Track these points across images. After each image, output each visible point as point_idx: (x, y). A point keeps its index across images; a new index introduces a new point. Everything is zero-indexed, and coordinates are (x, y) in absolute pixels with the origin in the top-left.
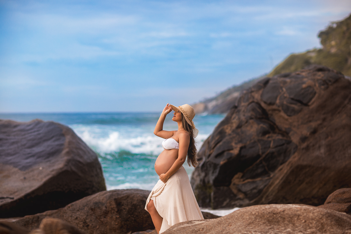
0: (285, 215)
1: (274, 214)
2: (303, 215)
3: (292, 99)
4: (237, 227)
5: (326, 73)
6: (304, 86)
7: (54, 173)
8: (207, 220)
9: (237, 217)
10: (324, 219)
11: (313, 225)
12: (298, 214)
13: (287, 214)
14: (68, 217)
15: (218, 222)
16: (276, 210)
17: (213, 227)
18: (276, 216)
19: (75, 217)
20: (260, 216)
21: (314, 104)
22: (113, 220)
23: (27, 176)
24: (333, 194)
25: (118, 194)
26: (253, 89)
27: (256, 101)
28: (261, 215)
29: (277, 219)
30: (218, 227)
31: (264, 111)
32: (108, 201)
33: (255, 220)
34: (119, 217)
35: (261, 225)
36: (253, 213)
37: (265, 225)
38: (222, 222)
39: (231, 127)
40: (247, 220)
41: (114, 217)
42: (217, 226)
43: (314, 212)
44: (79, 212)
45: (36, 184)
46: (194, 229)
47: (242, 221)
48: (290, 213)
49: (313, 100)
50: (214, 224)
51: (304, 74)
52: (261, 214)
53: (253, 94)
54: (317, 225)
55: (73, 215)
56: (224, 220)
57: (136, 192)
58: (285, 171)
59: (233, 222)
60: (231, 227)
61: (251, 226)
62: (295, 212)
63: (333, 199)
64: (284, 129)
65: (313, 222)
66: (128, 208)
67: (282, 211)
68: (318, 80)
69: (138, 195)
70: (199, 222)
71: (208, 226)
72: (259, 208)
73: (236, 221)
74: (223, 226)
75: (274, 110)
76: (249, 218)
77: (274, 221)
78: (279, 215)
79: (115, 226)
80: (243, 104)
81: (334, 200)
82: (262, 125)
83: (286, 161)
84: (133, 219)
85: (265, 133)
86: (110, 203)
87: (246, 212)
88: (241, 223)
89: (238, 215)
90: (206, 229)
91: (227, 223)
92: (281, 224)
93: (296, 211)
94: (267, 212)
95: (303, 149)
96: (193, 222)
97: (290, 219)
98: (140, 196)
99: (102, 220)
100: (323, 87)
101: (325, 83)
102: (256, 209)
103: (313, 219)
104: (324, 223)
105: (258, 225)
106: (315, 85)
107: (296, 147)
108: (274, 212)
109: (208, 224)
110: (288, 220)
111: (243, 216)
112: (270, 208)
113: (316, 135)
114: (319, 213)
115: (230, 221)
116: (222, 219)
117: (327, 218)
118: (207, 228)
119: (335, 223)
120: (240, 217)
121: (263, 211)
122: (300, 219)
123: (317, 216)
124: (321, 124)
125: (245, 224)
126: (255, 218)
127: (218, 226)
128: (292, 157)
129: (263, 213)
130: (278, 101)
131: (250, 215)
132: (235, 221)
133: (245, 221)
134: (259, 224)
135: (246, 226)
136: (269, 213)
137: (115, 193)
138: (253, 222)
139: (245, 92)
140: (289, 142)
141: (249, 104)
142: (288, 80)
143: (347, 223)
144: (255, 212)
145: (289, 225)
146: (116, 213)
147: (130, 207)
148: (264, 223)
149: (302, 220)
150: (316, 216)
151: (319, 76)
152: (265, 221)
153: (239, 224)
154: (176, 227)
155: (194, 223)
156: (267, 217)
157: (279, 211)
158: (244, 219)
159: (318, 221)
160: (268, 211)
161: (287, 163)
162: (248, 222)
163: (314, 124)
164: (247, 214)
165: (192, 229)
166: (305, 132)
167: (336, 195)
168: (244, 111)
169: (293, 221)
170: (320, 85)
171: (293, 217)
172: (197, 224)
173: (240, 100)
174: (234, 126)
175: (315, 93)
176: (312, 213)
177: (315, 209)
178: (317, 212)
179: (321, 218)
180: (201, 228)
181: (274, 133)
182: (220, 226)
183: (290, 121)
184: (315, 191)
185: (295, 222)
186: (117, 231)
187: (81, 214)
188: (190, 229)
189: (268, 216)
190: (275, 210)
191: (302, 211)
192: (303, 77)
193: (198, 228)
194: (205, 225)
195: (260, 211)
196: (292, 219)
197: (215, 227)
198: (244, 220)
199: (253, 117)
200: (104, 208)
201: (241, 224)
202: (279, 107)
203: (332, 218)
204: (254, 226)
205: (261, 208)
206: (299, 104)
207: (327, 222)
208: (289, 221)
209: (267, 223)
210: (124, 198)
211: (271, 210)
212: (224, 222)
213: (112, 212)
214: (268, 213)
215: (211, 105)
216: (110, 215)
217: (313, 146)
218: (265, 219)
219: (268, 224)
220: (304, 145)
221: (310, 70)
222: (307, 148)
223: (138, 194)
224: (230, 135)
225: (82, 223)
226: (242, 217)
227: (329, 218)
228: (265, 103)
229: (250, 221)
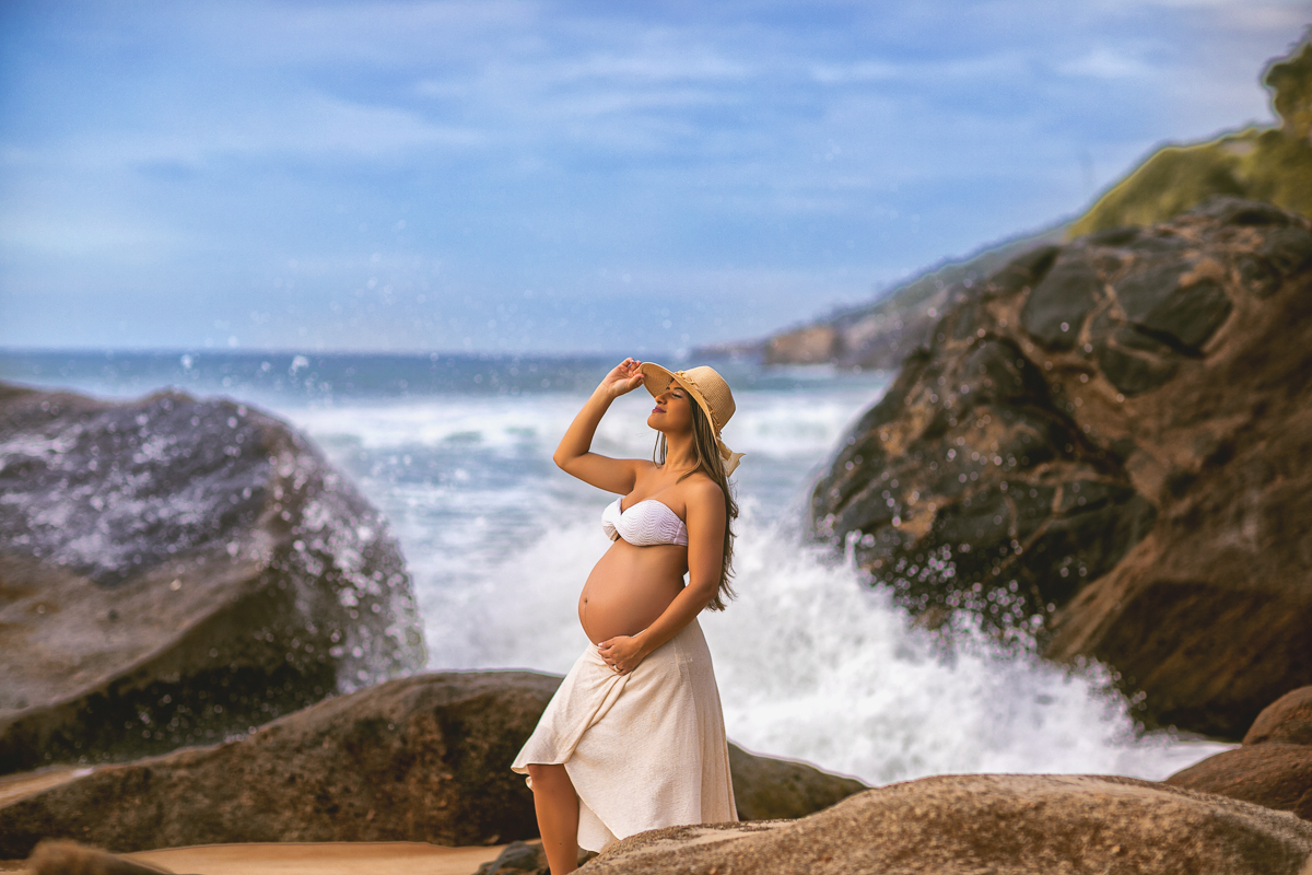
0: (1042, 824)
1: (1001, 817)
2: (1115, 827)
3: (1140, 329)
4: (850, 866)
5: (1273, 229)
6: (1186, 279)
7: (221, 599)
8: (750, 824)
9: (853, 823)
10: (1200, 845)
11: (1154, 865)
12: (1093, 821)
13: (1051, 819)
14: (260, 775)
15: (783, 841)
16: (1009, 800)
17: (761, 863)
18: (1008, 826)
19: (287, 775)
20: (944, 824)
21: (1223, 349)
22: (429, 790)
23: (121, 608)
24: (1277, 708)
25: (452, 691)
26: (992, 289)
27: (999, 333)
28: (949, 821)
29: (1013, 837)
30: (780, 864)
31: (1030, 370)
32: (412, 718)
33: (922, 841)
34: (452, 780)
35: (946, 860)
36: (918, 811)
37: (960, 861)
38: (797, 841)
39: (905, 431)
40: (894, 838)
41: (434, 778)
42: (778, 861)
43: (1160, 812)
44: (302, 757)
45: (155, 641)
46: (686, 867)
47: (872, 845)
48: (1063, 817)
49: (1220, 334)
50: (765, 850)
51: (1187, 233)
52: (950, 816)
53: (991, 307)
54: (1168, 867)
55: (280, 769)
56: (805, 834)
57: (521, 684)
58: (1107, 606)
59: (837, 847)
60: (830, 865)
61: (908, 865)
62: (1083, 812)
63: (1274, 728)
64: (1104, 444)
65: (1154, 856)
66: (486, 746)
67: (1032, 805)
68: (1239, 257)
69: (528, 696)
70: (717, 831)
71: (741, 857)
72: (942, 792)
73: (849, 840)
74: (797, 860)
75: (1071, 371)
76: (899, 830)
77: (1000, 846)
78: (1019, 821)
79: (435, 813)
80: (951, 344)
81: (1278, 731)
82: (1021, 426)
83: (1111, 567)
84: (507, 787)
85: (1031, 456)
86: (418, 723)
87: (891, 808)
88: (867, 852)
89: (860, 818)
90: (733, 870)
91: (816, 847)
92: (1026, 857)
93: (1087, 809)
94: (973, 808)
95: (1177, 521)
96: (694, 832)
97: (1061, 838)
98: (533, 698)
99: (388, 788)
100: (1257, 285)
101: (1265, 269)
102: (931, 796)
103: (1153, 842)
104: (1198, 858)
105: (935, 861)
106: (1228, 277)
107: (1151, 514)
108: (1001, 808)
109: (742, 849)
110: (1055, 843)
111: (879, 822)
112: (984, 794)
113: (1229, 470)
114: (1180, 817)
115: (827, 839)
116: (797, 832)
117: (1212, 838)
118: (737, 864)
119: (1242, 861)
120: (866, 824)
121: (958, 806)
122: (1103, 839)
123: (1172, 830)
124: (1246, 428)
125: (882, 856)
126: (924, 831)
127: (779, 857)
128: (1135, 550)
129: (958, 811)
130: (1085, 337)
131: (905, 818)
132: (844, 843)
133: (884, 844)
134: (936, 855)
135: (888, 866)
136: (981, 812)
137: (442, 685)
138: (914, 851)
139: (961, 298)
140: (1126, 494)
141: (975, 346)
142: (1125, 255)
143: (1291, 862)
144: (925, 809)
145: (1056, 863)
146: (440, 763)
147: (494, 739)
148: (958, 854)
149: (1110, 846)
150: (1167, 832)
151: (1246, 241)
152: (965, 845)
153: (859, 854)
154: (625, 854)
155: (698, 836)
156: (971, 829)
157: (1019, 807)
158: (880, 835)
159: (1173, 850)
160: (978, 805)
161: (1114, 574)
162: (894, 849)
163: (1219, 428)
164: (894, 817)
165: (678, 867)
166: (1187, 455)
167: (1290, 710)
168: (954, 373)
169: (1073, 846)
170: (1249, 276)
171: (1074, 831)
172: (704, 845)
173: (942, 328)
174: (918, 426)
175: (1228, 308)
176: (1150, 816)
177: (1164, 802)
178: (1170, 815)
179: (1188, 839)
180: (715, 863)
181: (1069, 458)
182: (789, 859)
183: (1131, 412)
184: (1219, 684)
185: (1084, 852)
186: (445, 833)
187: (309, 765)
188: (672, 868)
189: (975, 826)
190: (1004, 801)
191: (1112, 808)
192: (1184, 246)
193: (702, 864)
194: (731, 852)
195: (945, 806)
196: (1070, 841)
197: (767, 861)
198: (880, 840)
199: (990, 394)
200: (396, 744)
201: (866, 856)
202: (1088, 356)
203: (1231, 841)
204: (916, 865)
205: (950, 792)
206: (1165, 349)
207: (1208, 855)
208: (1058, 849)
209: (971, 853)
210: (474, 707)
211: (989, 802)
212: (805, 843)
213: (428, 757)
214: (974, 813)
215: (858, 334)
216: (417, 771)
217: (1217, 509)
218: (962, 839)
219: (975, 860)
220: (1182, 507)
221: (1211, 217)
222: (1193, 520)
223: (526, 690)
224: (898, 461)
225: (311, 797)
226: (875, 827)
227: (1220, 840)
228: (1035, 340)
229: (903, 843)
